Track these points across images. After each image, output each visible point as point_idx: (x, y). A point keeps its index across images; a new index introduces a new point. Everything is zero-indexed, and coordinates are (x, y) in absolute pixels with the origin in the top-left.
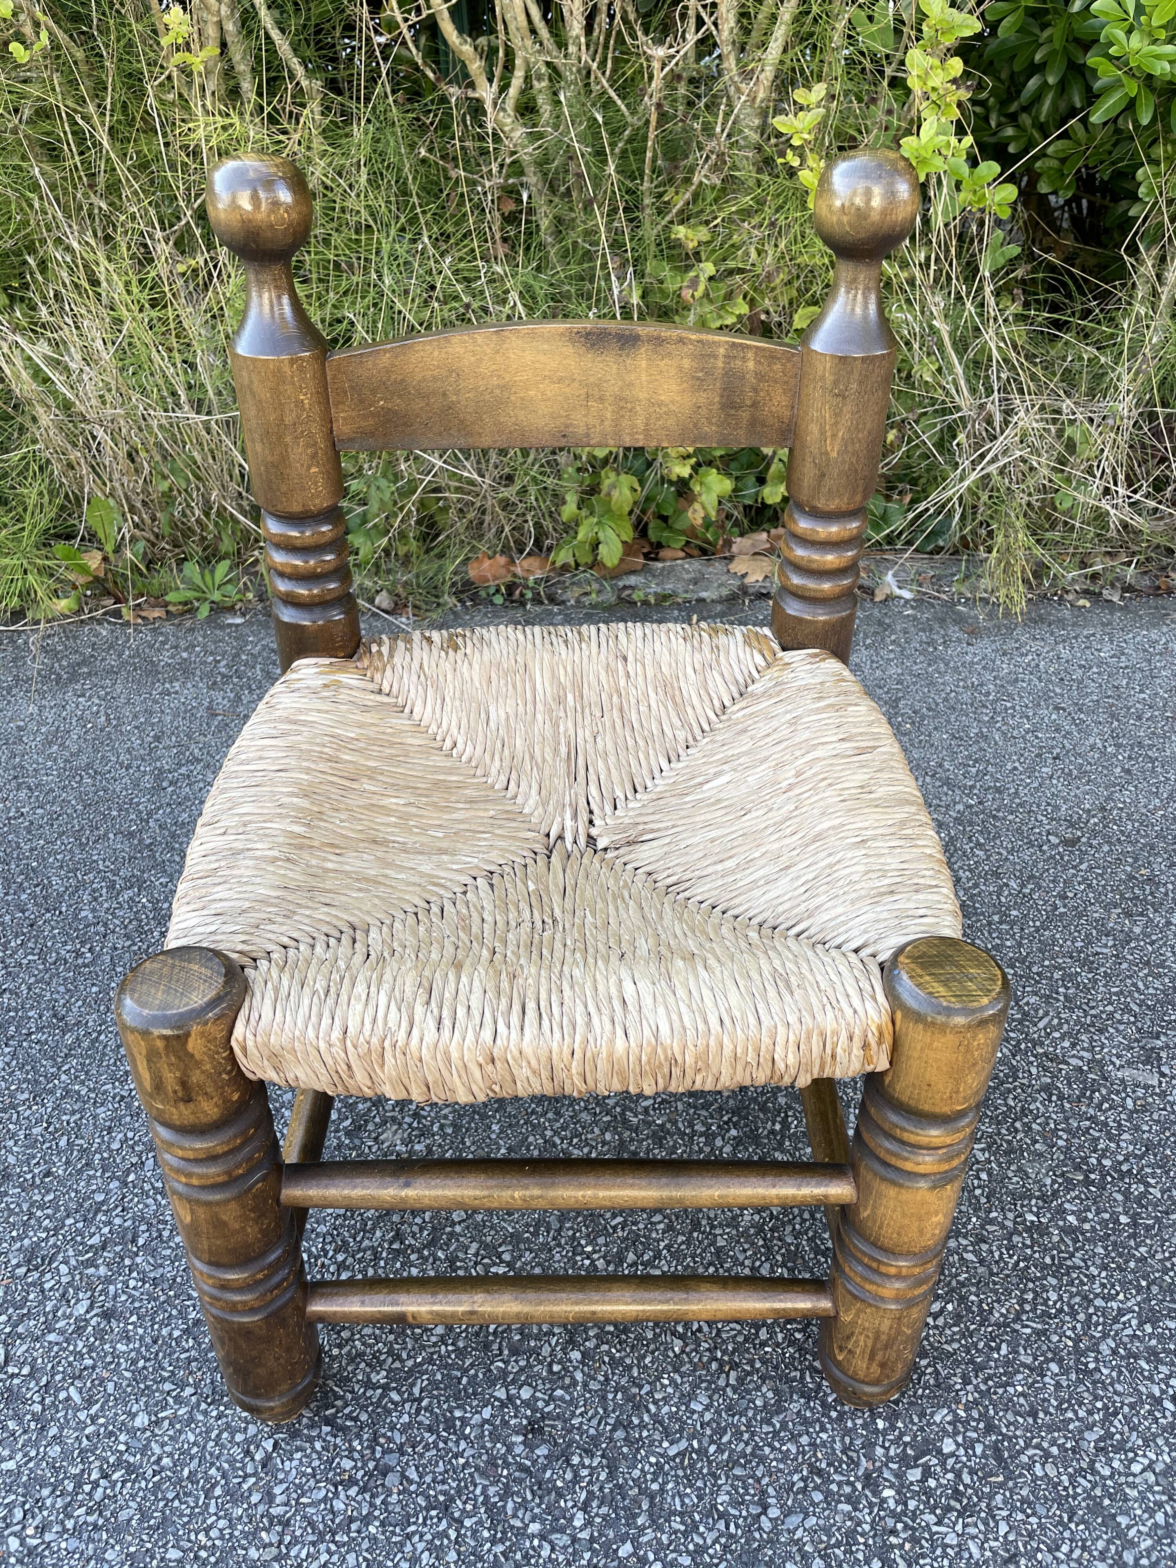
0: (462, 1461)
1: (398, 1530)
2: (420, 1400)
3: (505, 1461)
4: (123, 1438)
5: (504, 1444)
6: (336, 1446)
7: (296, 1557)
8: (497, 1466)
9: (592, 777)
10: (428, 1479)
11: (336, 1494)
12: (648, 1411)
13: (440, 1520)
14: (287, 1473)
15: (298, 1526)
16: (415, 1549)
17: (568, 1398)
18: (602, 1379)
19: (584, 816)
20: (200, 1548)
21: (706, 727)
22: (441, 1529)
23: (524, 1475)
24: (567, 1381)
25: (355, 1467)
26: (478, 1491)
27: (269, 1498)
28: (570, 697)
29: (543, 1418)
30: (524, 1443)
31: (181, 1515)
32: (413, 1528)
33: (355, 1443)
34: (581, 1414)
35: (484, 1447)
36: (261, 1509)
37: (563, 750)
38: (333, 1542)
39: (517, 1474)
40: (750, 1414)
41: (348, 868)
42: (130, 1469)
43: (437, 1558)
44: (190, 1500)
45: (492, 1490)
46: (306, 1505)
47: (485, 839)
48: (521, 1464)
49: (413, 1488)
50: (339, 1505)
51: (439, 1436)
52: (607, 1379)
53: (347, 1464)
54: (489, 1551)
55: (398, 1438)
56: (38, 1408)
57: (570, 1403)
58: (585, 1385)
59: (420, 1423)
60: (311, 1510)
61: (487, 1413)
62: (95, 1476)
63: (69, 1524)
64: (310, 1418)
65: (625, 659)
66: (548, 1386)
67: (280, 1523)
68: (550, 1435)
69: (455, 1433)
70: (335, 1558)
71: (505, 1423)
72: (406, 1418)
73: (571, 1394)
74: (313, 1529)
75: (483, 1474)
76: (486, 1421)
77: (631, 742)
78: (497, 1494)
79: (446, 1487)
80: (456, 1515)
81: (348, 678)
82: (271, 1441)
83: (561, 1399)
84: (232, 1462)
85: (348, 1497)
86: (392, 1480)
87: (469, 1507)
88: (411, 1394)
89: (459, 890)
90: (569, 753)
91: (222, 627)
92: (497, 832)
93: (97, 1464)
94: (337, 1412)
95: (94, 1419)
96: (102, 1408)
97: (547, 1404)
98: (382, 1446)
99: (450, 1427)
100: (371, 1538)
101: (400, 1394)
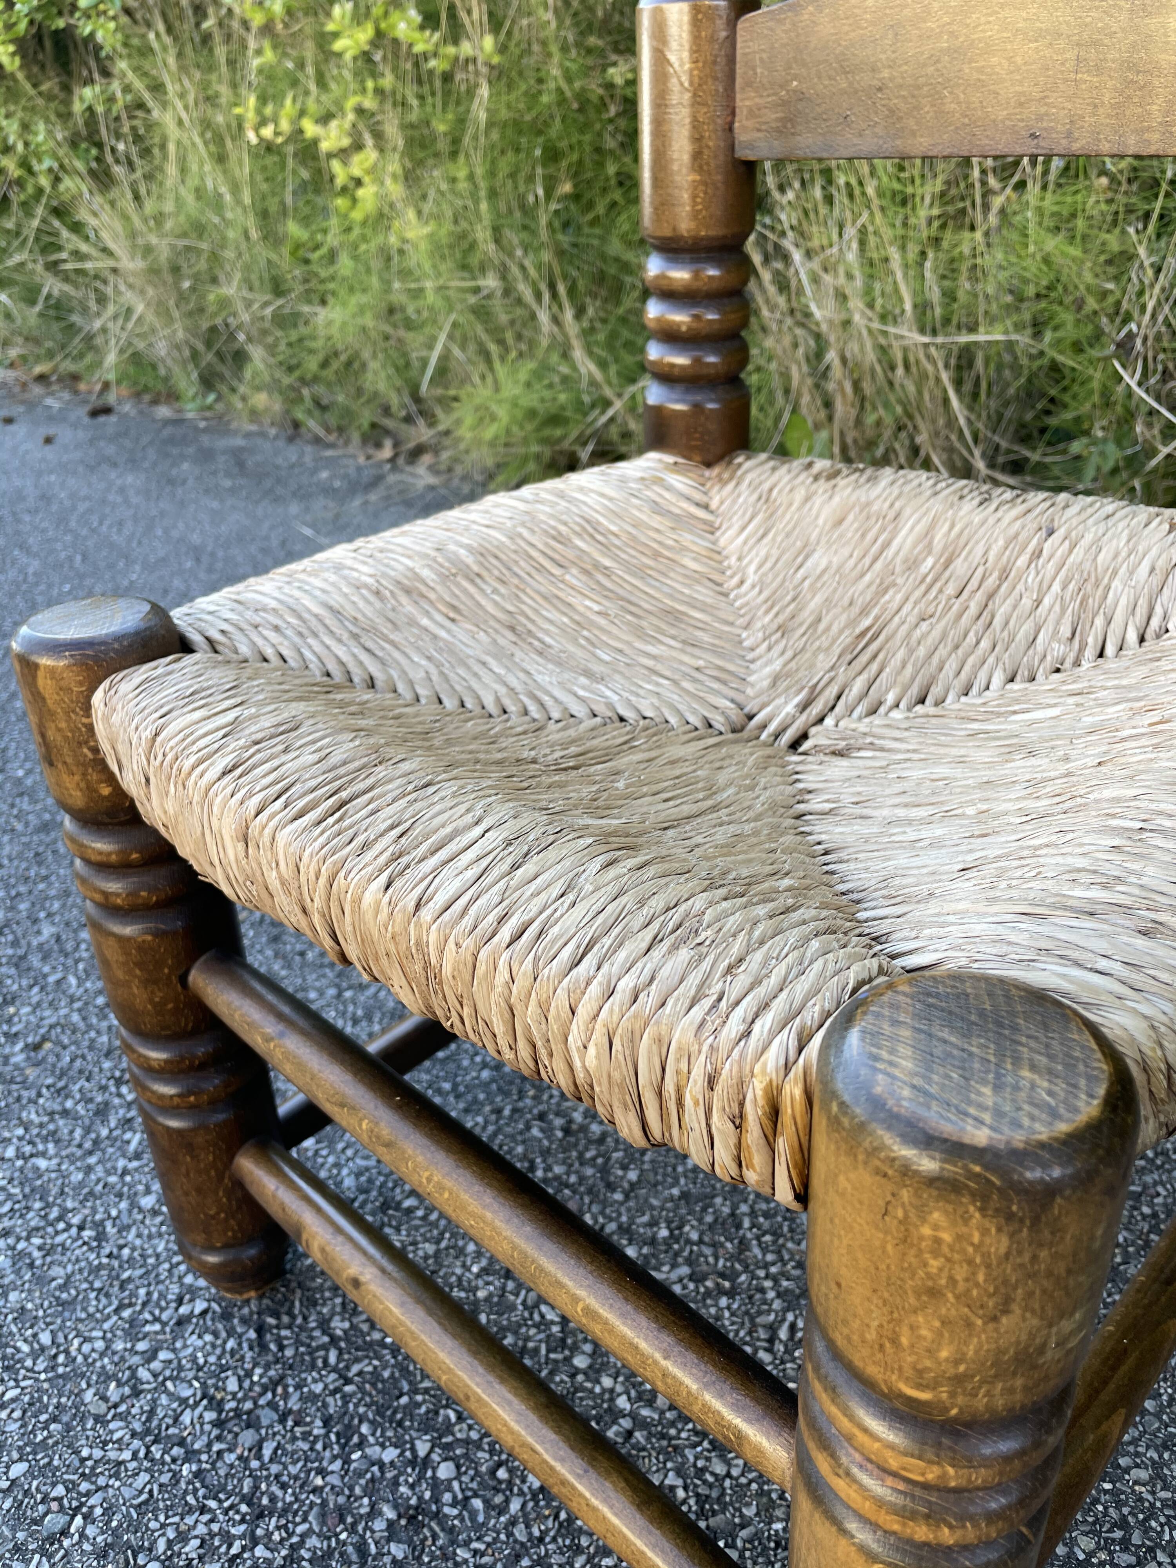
0: (319, 1481)
1: (201, 1492)
2: (348, 1381)
3: (354, 1524)
4: (124, 1205)
5: (372, 1506)
6: (242, 1358)
7: (112, 1432)
8: (342, 1520)
9: (873, 668)
10: (275, 1468)
11: (197, 1404)
13: (243, 1521)
14: (185, 1346)
15: (142, 1403)
16: (194, 1527)
17: (481, 1518)
18: (536, 1533)
19: (814, 711)
20: (67, 1352)
21: (1110, 651)
22: (233, 1531)
23: (354, 1557)
24: (498, 1499)
25: (234, 1394)
26: (300, 1529)
27: (151, 1356)
28: (930, 561)
29: (436, 1516)
30: (391, 1524)
31: (84, 1309)
32: (212, 1504)
33: (258, 1371)
34: (476, 1552)
35: (351, 1489)
36: (136, 1360)
37: (867, 622)
38: (148, 1448)
39: (350, 1549)
42: (101, 1237)
43: (200, 1558)
44: (104, 1301)
45: (313, 1542)
46: (166, 1391)
47: (657, 684)
48: (365, 1543)
49: (255, 1464)
50: (186, 1418)
51: (327, 1435)
52: (541, 1540)
53: (232, 1385)
55: (294, 1403)
56: (104, 1132)
57: (478, 1527)
58: (513, 1522)
59: (325, 1405)
60: (164, 1400)
61: (390, 1454)
62: (76, 1220)
63: (21, 1245)
64: (251, 1313)
65: (1051, 532)
66: (474, 1485)
67: (134, 1388)
68: (423, 1541)
69: (343, 1447)
70: (132, 1465)
71: (396, 1483)
72: (318, 1388)
73: (488, 1517)
74: (149, 1420)
75: (323, 1517)
76: (381, 1465)
78: (313, 1551)
79: (279, 1493)
80: (259, 1532)
82: (205, 1305)
83: (473, 1514)
84: (162, 1296)
85: (201, 1416)
86: (248, 1437)
87: (276, 1537)
88: (348, 1368)
92: (685, 684)
93: (87, 1211)
94: (278, 1327)
95: (125, 1172)
96: (136, 1170)
97: (453, 1505)
98: (274, 1395)
99: (344, 1437)
100: (176, 1477)
101: (339, 1359)
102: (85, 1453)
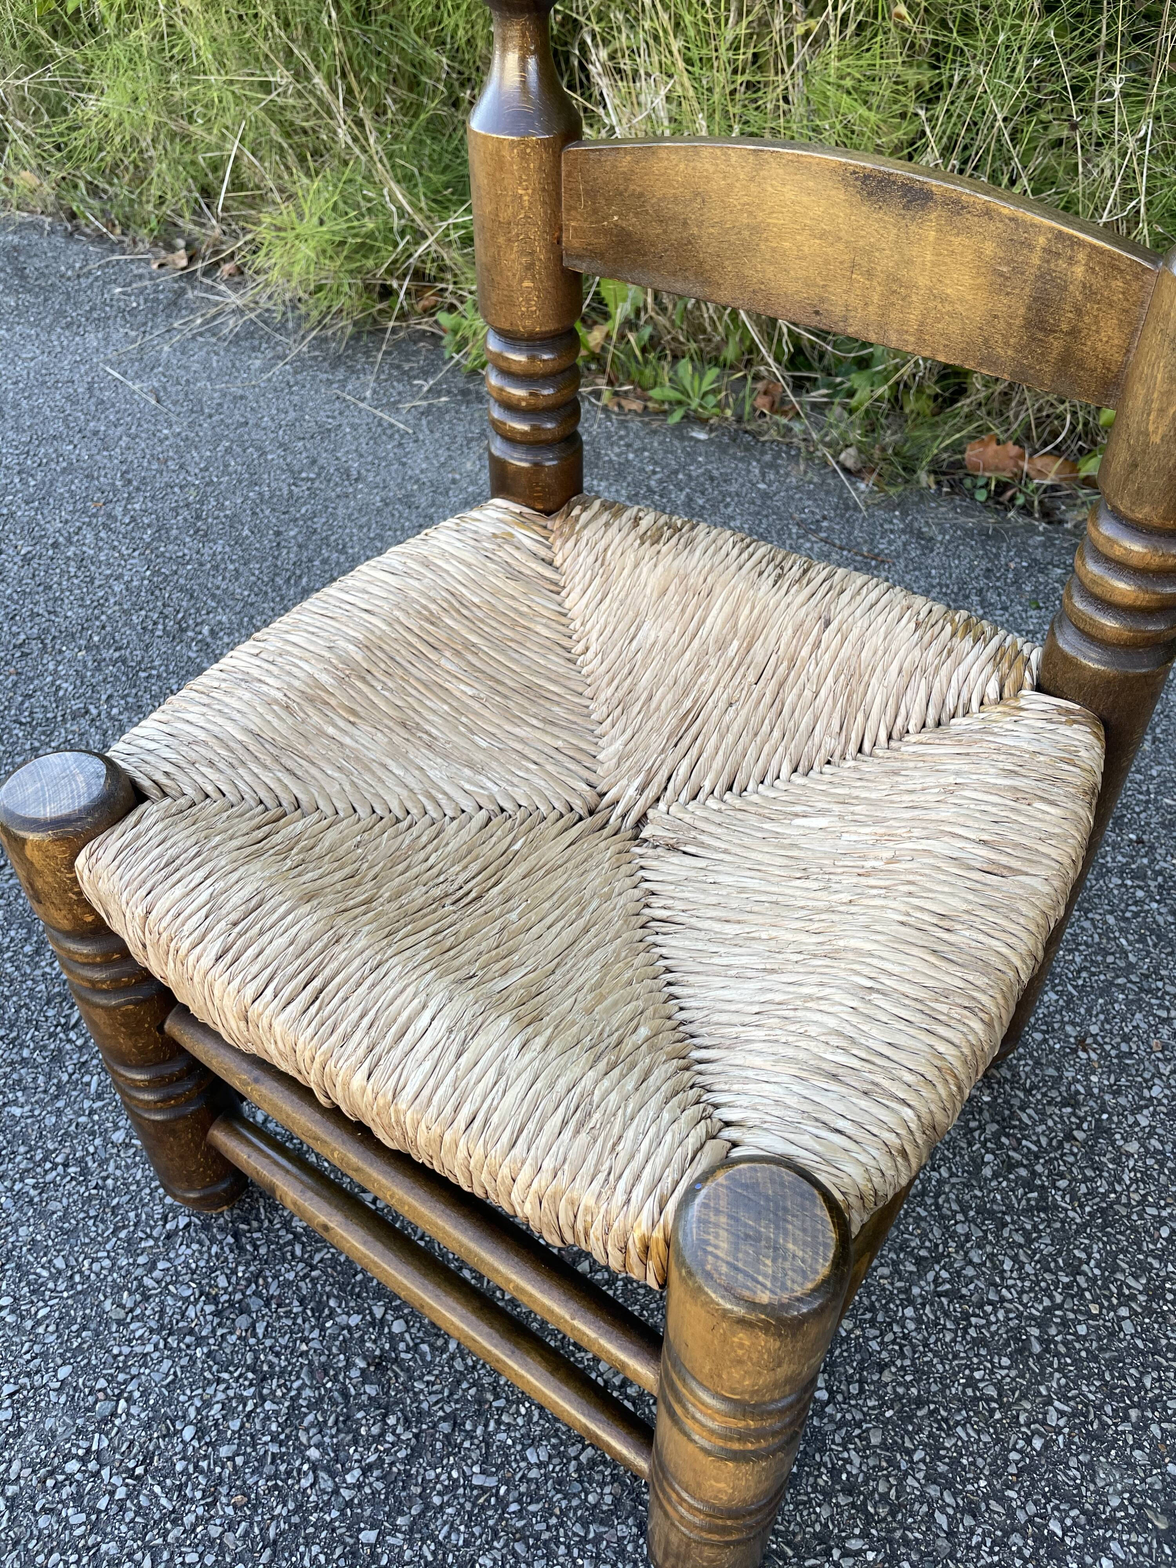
0: (304, 1347)
1: (215, 1368)
2: (313, 1268)
3: (336, 1375)
4: (98, 1142)
5: (347, 1360)
6: (226, 1260)
7: (133, 1332)
8: (326, 1374)
9: (694, 751)
10: (268, 1342)
11: (197, 1301)
12: (486, 1426)
13: (251, 1385)
14: (178, 1256)
15: (152, 1306)
16: (215, 1395)
17: (429, 1358)
18: (470, 1363)
19: (651, 792)
20: (80, 1272)
21: (867, 747)
22: (245, 1394)
23: (340, 1400)
24: (440, 1342)
25: (225, 1289)
26: (296, 1385)
27: (151, 1266)
28: (736, 644)
29: (396, 1360)
30: (363, 1371)
31: (86, 1235)
32: (225, 1376)
33: (241, 1268)
34: (428, 1383)
35: (329, 1349)
36: (139, 1272)
37: (688, 704)
38: (165, 1340)
39: (336, 1394)
40: (575, 1502)
41: (347, 741)
42: (85, 1172)
43: (224, 1417)
44: (101, 1226)
45: (307, 1392)
46: (170, 1293)
47: (528, 770)
48: (346, 1388)
49: (252, 1341)
50: (191, 1312)
51: (304, 1312)
52: (474, 1367)
53: (222, 1282)
54: (266, 1443)
55: (274, 1290)
56: (65, 1077)
57: (427, 1365)
58: (452, 1358)
59: (299, 1289)
60: (170, 1301)
61: (354, 1320)
62: (59, 1160)
63: (18, 1186)
64: (226, 1222)
65: (828, 623)
66: (421, 1334)
67: (143, 1294)
68: (388, 1381)
69: (318, 1319)
70: (156, 1355)
71: (362, 1341)
72: (291, 1276)
73: (434, 1357)
74: (161, 1318)
75: (311, 1373)
76: (348, 1327)
77: (766, 728)
78: (308, 1399)
79: (276, 1360)
80: (265, 1391)
81: (525, 537)
82: (187, 1220)
83: (423, 1355)
84: (149, 1216)
85: (202, 1310)
86: (243, 1321)
87: (279, 1393)
88: (311, 1257)
89: (450, 813)
90: (689, 712)
92: (549, 767)
93: (67, 1151)
94: (249, 1231)
95: (92, 1112)
96: (102, 1108)
97: (407, 1352)
98: (257, 1286)
99: (318, 1310)
100: (193, 1359)
101: (303, 1251)
102: (116, 1351)
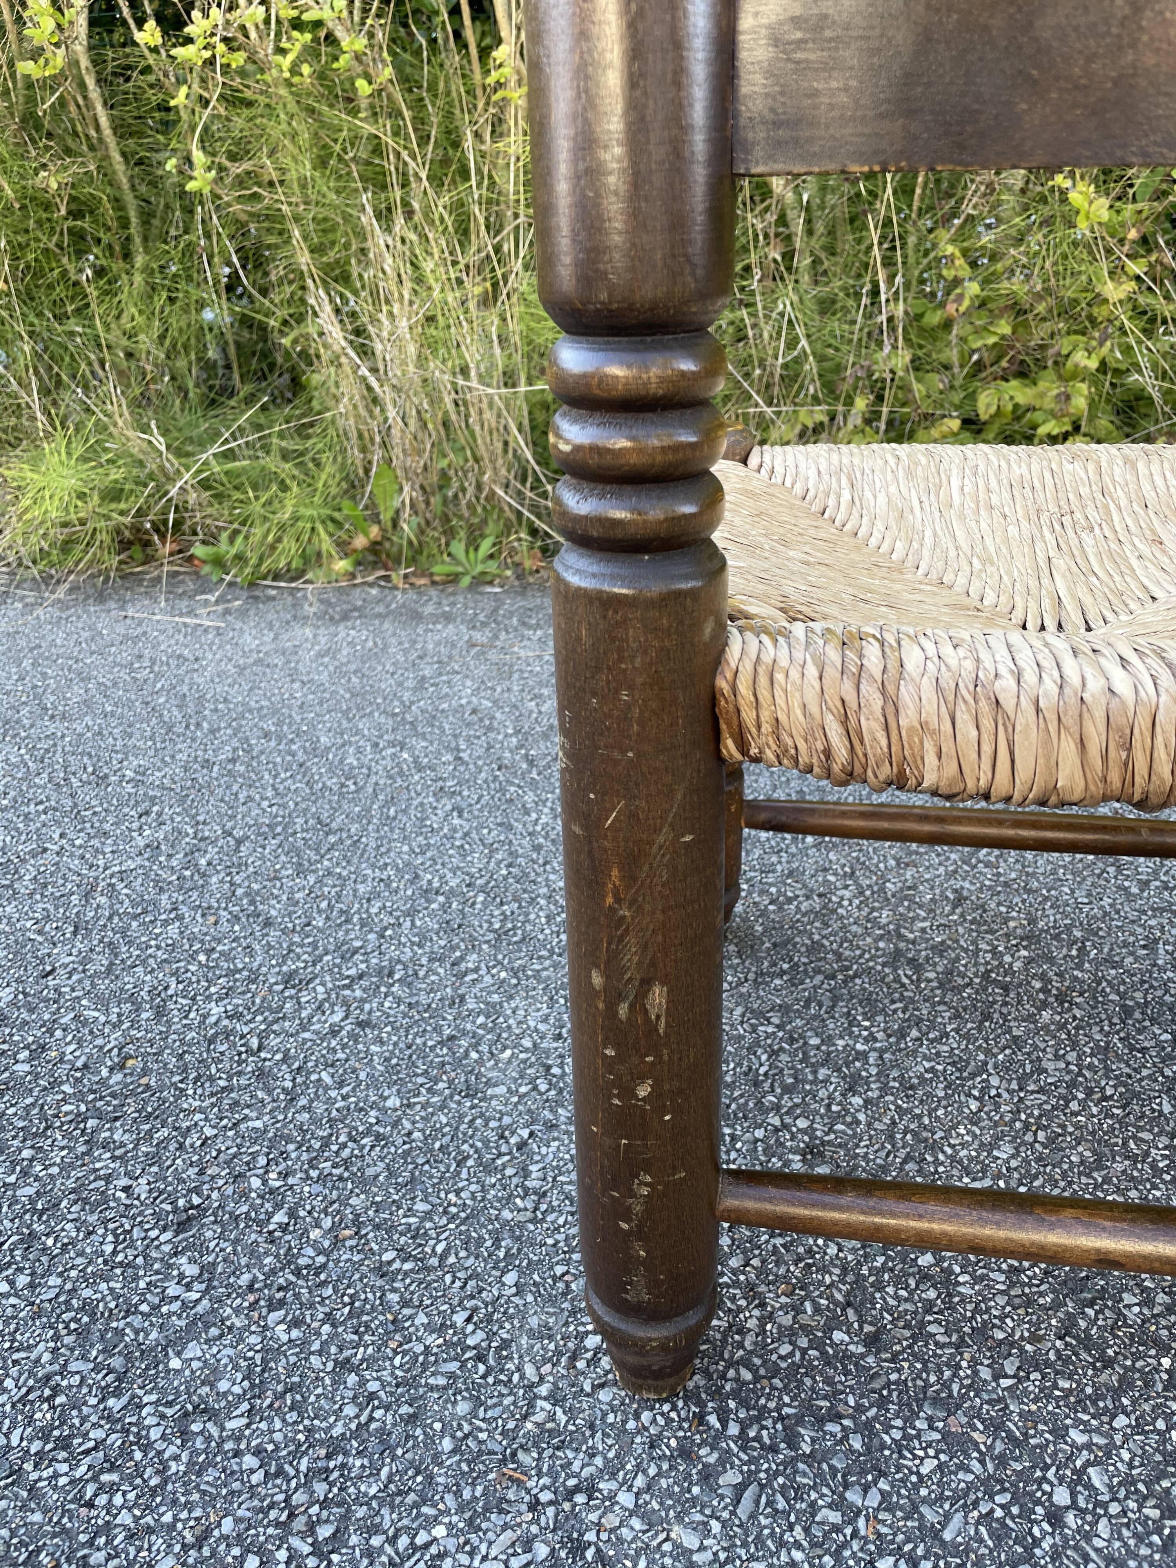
4: (374, 1113)
7: (553, 1223)
12: (944, 1152)
14: (544, 1156)
15: (554, 1198)
17: (850, 1132)
18: (888, 1121)
20: (452, 1205)
24: (849, 1119)
27: (524, 1173)
29: (823, 1144)
30: (803, 1162)
31: (431, 1177)
34: (867, 1146)
36: (515, 1181)
40: (1065, 1166)
42: (380, 1137)
44: (441, 1166)
46: (563, 1183)
52: (894, 1123)
54: (767, 1242)
56: (288, 1084)
57: (854, 1136)
58: (869, 1124)
60: (569, 1188)
61: (759, 1134)
62: (343, 1139)
63: (314, 1174)
66: (827, 1121)
67: (536, 1194)
68: (833, 1158)
69: (726, 1145)
71: (780, 1143)
73: (853, 1129)
76: (760, 1140)
82: (527, 1130)
83: (843, 1132)
84: (486, 1142)
91: (482, 594)
93: (346, 1130)
95: (344, 1097)
96: (354, 1090)
97: (827, 1134)
102: (550, 1241)
